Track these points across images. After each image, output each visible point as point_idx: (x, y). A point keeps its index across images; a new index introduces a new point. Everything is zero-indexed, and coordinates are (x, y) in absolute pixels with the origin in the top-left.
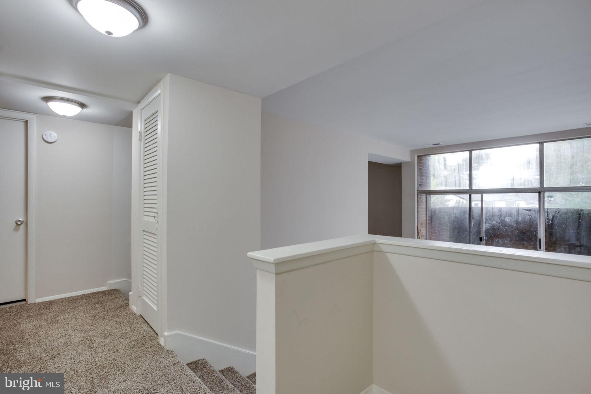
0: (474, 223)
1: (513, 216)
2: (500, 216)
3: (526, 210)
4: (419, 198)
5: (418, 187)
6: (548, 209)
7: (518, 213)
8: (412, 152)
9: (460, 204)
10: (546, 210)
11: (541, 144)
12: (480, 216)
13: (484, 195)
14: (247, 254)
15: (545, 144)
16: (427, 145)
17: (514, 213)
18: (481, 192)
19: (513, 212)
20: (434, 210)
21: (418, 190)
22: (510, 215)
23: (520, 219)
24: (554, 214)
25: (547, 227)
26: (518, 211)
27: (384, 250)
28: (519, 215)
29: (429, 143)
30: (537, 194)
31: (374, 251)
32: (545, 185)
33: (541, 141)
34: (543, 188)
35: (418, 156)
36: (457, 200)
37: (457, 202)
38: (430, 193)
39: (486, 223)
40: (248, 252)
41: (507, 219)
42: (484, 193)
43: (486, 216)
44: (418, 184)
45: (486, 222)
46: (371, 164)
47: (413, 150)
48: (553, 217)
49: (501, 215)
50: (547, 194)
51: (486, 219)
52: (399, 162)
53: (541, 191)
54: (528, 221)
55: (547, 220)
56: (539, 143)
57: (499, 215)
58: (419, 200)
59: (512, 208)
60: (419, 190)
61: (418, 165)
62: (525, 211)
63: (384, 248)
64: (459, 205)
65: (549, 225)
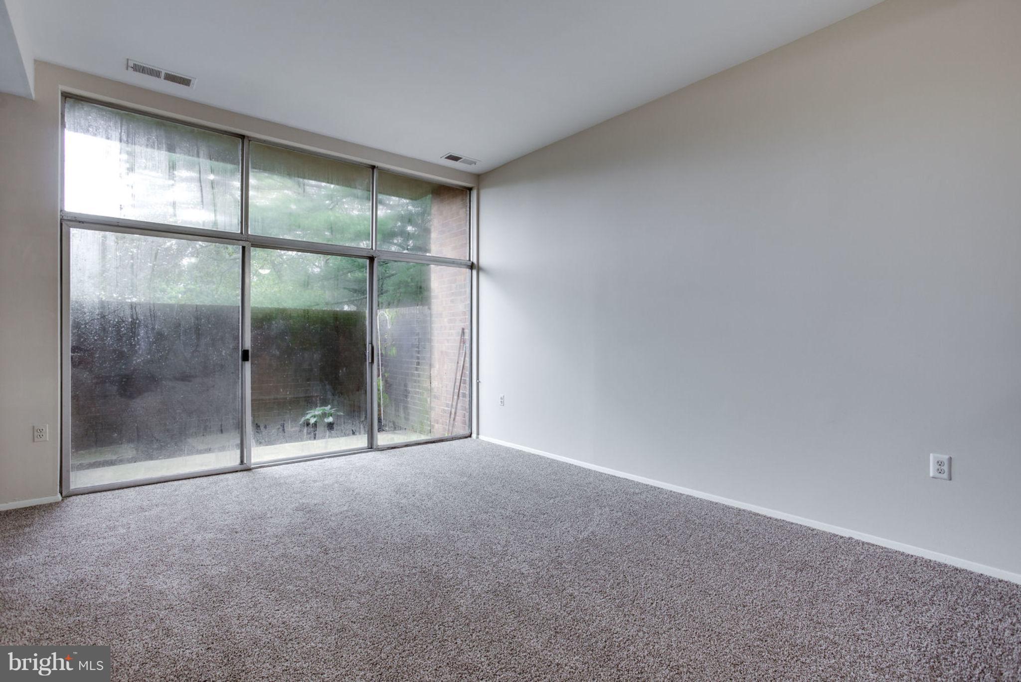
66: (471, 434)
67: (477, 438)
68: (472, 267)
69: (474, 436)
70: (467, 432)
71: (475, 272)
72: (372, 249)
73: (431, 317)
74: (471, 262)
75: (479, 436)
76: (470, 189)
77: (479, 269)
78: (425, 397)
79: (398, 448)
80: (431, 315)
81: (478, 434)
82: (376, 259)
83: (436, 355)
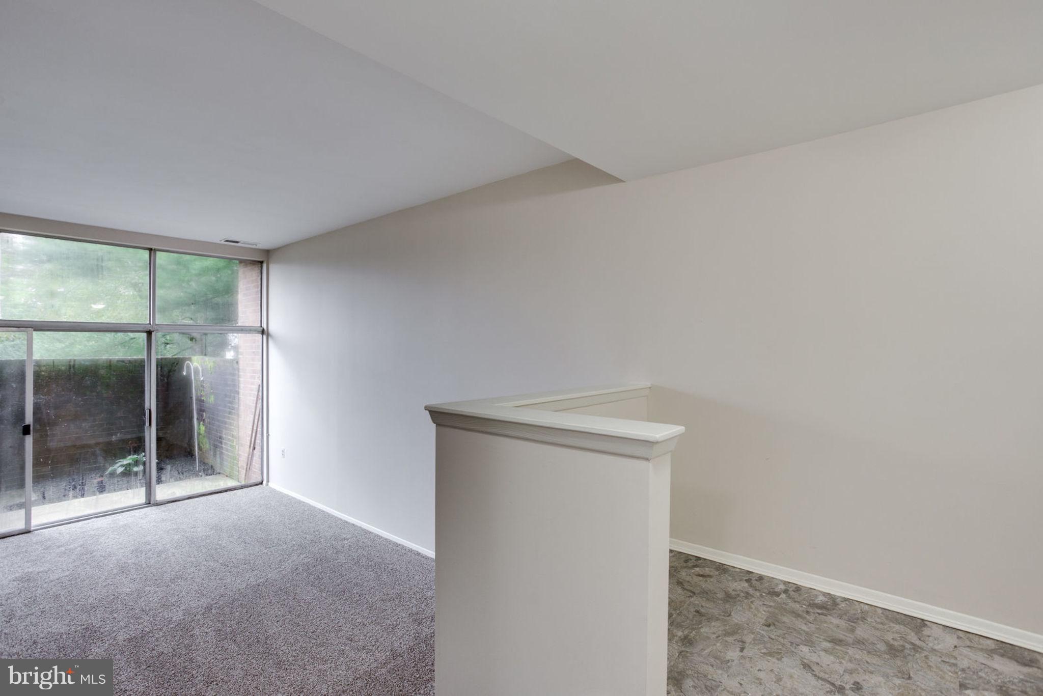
66: (263, 481)
67: (267, 485)
68: (263, 332)
69: (265, 483)
70: (259, 480)
71: (265, 337)
72: (150, 324)
73: (238, 371)
74: (262, 328)
75: (269, 484)
76: (262, 262)
77: (268, 335)
78: (234, 444)
79: (179, 501)
80: (238, 369)
81: (268, 481)
82: (153, 333)
83: (242, 408)
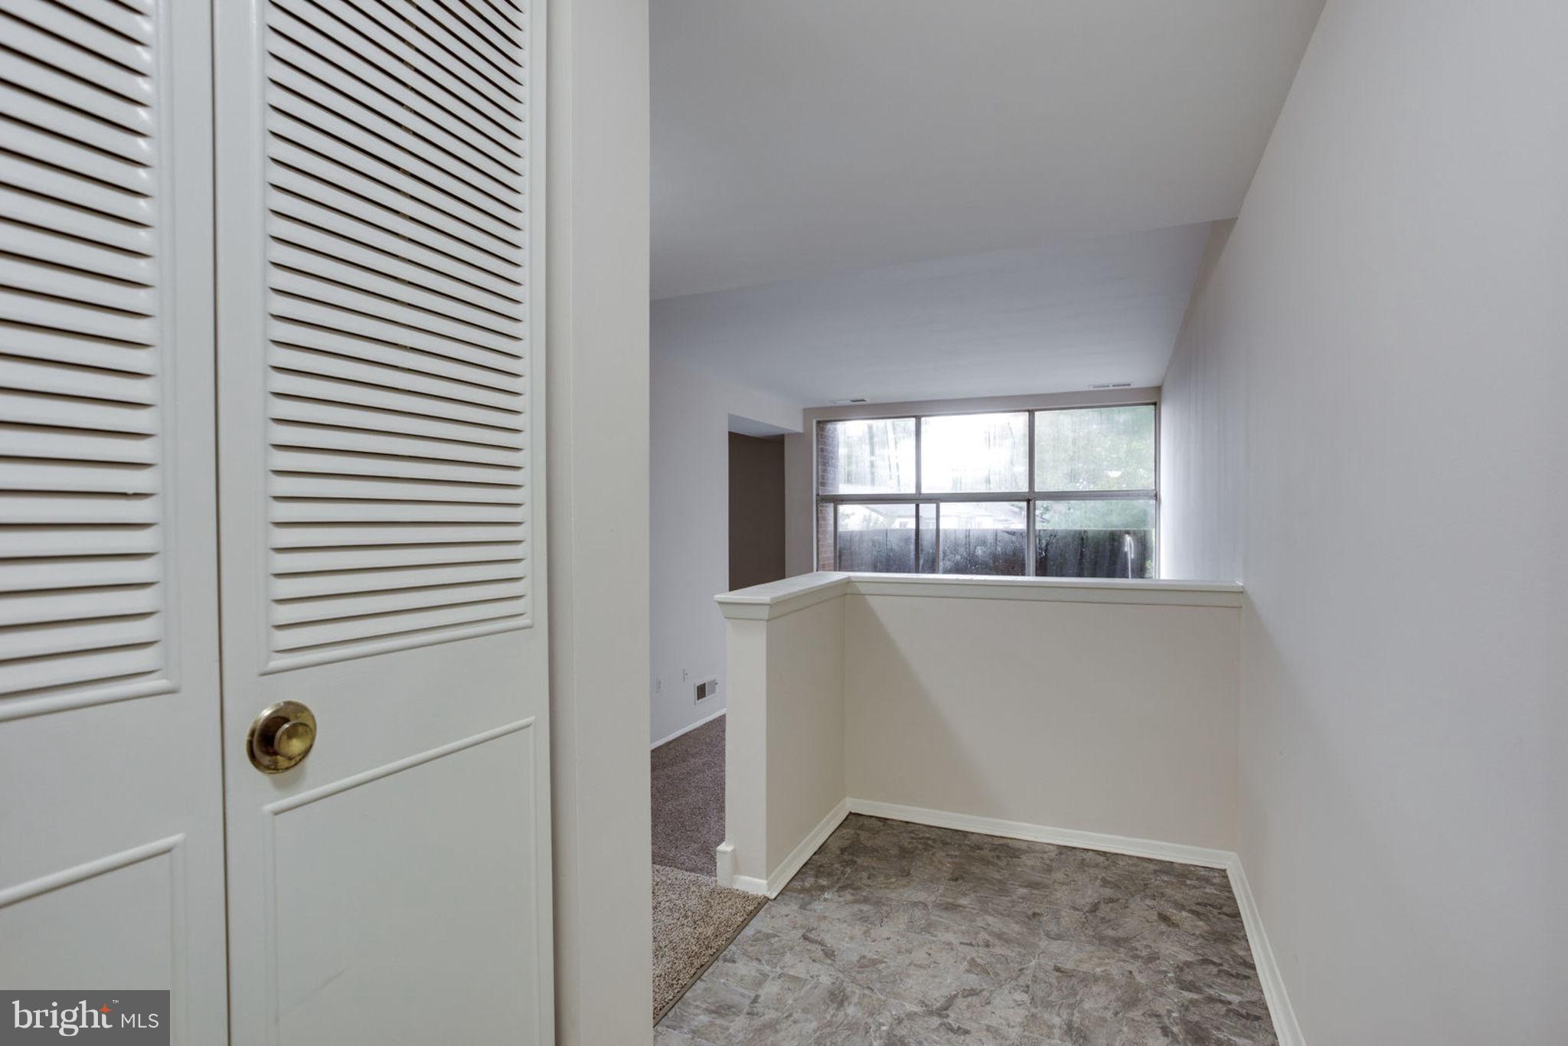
0: (925, 560)
1: (989, 545)
2: (968, 544)
3: (1008, 532)
4: (819, 512)
5: (817, 489)
6: (1040, 531)
7: (996, 540)
8: (808, 412)
9: (871, 525)
10: (1037, 533)
11: (1031, 412)
12: (935, 547)
13: (942, 505)
14: (713, 598)
15: (1037, 414)
16: (840, 400)
17: (990, 539)
18: (936, 499)
19: (988, 537)
20: (851, 537)
21: (818, 495)
22: (983, 543)
23: (1000, 549)
24: (1048, 539)
25: (1038, 561)
26: (996, 535)
27: (863, 592)
28: (998, 543)
29: (843, 395)
30: (1024, 504)
31: (846, 594)
32: (1039, 487)
33: (1030, 408)
34: (1034, 492)
35: (819, 423)
36: (865, 516)
37: (864, 520)
38: (843, 500)
39: (943, 559)
40: (714, 595)
41: (979, 551)
42: (942, 501)
43: (945, 545)
44: (817, 482)
45: (944, 556)
46: (733, 437)
47: (809, 409)
48: (1047, 545)
49: (969, 542)
50: (1039, 503)
51: (944, 553)
52: (779, 432)
53: (1029, 499)
54: (1011, 553)
55: (1038, 550)
56: (1029, 411)
57: (966, 544)
58: (820, 515)
59: (987, 530)
60: (820, 493)
61: (818, 441)
62: (1006, 534)
63: (863, 589)
64: (868, 525)
65: (1041, 559)
